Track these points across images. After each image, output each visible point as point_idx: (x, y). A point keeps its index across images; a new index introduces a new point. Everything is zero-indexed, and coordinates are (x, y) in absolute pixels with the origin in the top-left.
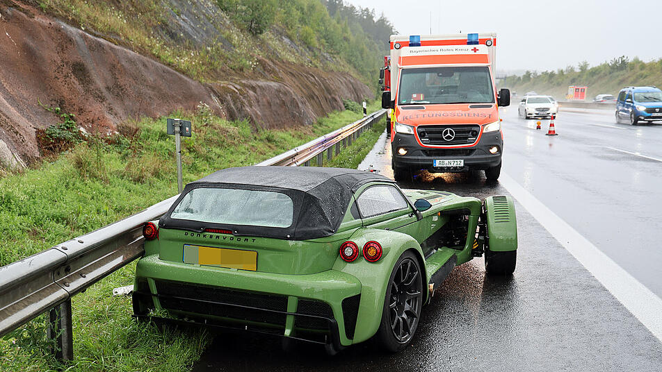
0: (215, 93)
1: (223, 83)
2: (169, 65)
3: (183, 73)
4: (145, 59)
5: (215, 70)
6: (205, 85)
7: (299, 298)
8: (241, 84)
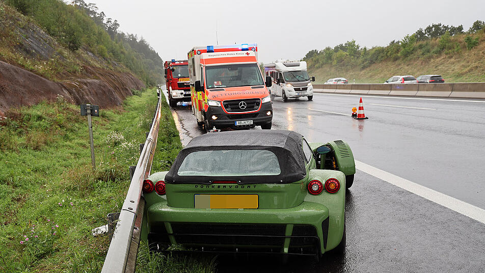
0: (65, 88)
1: (68, 81)
2: (31, 71)
3: (42, 76)
4: (15, 67)
5: (59, 73)
6: (58, 83)
7: (294, 224)
8: (78, 81)
